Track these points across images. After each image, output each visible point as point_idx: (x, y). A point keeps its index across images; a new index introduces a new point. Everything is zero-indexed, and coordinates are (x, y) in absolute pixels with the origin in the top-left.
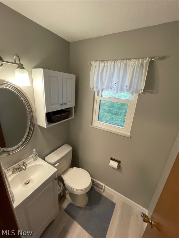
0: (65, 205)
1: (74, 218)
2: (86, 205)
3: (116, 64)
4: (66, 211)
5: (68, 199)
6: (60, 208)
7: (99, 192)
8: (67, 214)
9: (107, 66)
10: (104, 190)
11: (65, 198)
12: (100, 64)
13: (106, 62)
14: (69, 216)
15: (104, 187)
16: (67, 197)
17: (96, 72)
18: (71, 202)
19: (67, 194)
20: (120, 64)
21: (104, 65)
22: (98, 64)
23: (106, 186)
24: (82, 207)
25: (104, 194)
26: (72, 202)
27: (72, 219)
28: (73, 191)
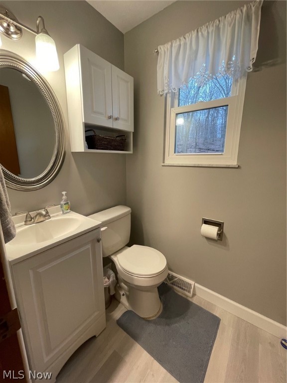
0: (118, 314)
1: (135, 337)
2: (159, 317)
3: (200, 33)
4: (119, 323)
5: (123, 304)
6: (108, 318)
7: (184, 296)
8: (121, 330)
9: (185, 44)
10: (194, 295)
11: (119, 302)
12: (173, 45)
13: (182, 38)
14: (125, 334)
15: (193, 286)
16: (121, 300)
17: (167, 62)
18: (130, 308)
19: (122, 296)
20: (206, 31)
21: (180, 45)
22: (169, 47)
23: (196, 284)
24: (150, 319)
25: (195, 301)
26: (132, 310)
27: (131, 339)
28: (133, 279)
